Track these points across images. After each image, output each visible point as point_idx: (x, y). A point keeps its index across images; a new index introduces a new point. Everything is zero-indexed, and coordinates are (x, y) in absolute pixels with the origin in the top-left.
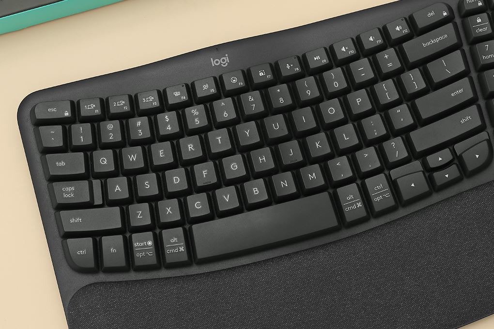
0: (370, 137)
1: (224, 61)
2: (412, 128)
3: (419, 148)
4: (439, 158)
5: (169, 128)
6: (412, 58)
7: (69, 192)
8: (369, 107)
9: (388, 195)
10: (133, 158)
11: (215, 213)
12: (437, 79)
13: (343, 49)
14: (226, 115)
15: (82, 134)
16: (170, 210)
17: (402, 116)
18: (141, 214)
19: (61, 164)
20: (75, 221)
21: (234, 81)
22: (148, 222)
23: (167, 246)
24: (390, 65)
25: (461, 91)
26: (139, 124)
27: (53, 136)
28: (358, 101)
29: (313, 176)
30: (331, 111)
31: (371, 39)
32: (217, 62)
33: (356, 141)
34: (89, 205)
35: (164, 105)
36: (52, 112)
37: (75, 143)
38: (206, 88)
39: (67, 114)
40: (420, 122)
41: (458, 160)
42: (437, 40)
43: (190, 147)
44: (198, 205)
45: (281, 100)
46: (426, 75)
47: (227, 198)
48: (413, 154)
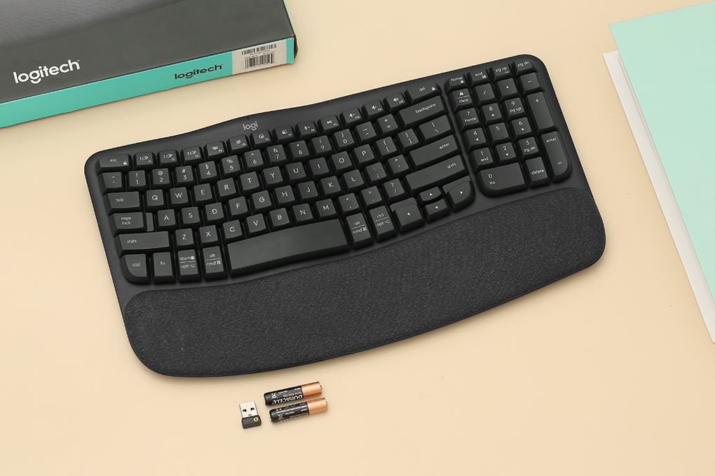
0: (373, 179)
1: (254, 126)
2: (408, 172)
3: (413, 186)
4: (431, 194)
5: (209, 173)
6: (407, 121)
7: (126, 221)
8: (372, 157)
9: (389, 222)
10: (179, 196)
11: (246, 234)
12: (427, 136)
13: (351, 115)
14: (255, 162)
15: (138, 179)
16: (209, 234)
17: (399, 164)
18: (185, 237)
19: (120, 200)
20: (131, 242)
21: (262, 138)
22: (191, 242)
23: (206, 260)
24: (389, 127)
25: (447, 145)
26: (184, 171)
27: (115, 180)
28: (364, 153)
29: (327, 207)
30: (342, 160)
31: (373, 107)
32: (248, 127)
33: (362, 182)
34: (143, 230)
35: (205, 157)
36: (113, 162)
37: (132, 185)
38: (239, 143)
39: (125, 164)
40: (413, 168)
41: (446, 197)
42: (427, 108)
43: (226, 187)
44: (232, 229)
45: (300, 152)
46: (419, 135)
47: (256, 223)
48: (409, 193)
